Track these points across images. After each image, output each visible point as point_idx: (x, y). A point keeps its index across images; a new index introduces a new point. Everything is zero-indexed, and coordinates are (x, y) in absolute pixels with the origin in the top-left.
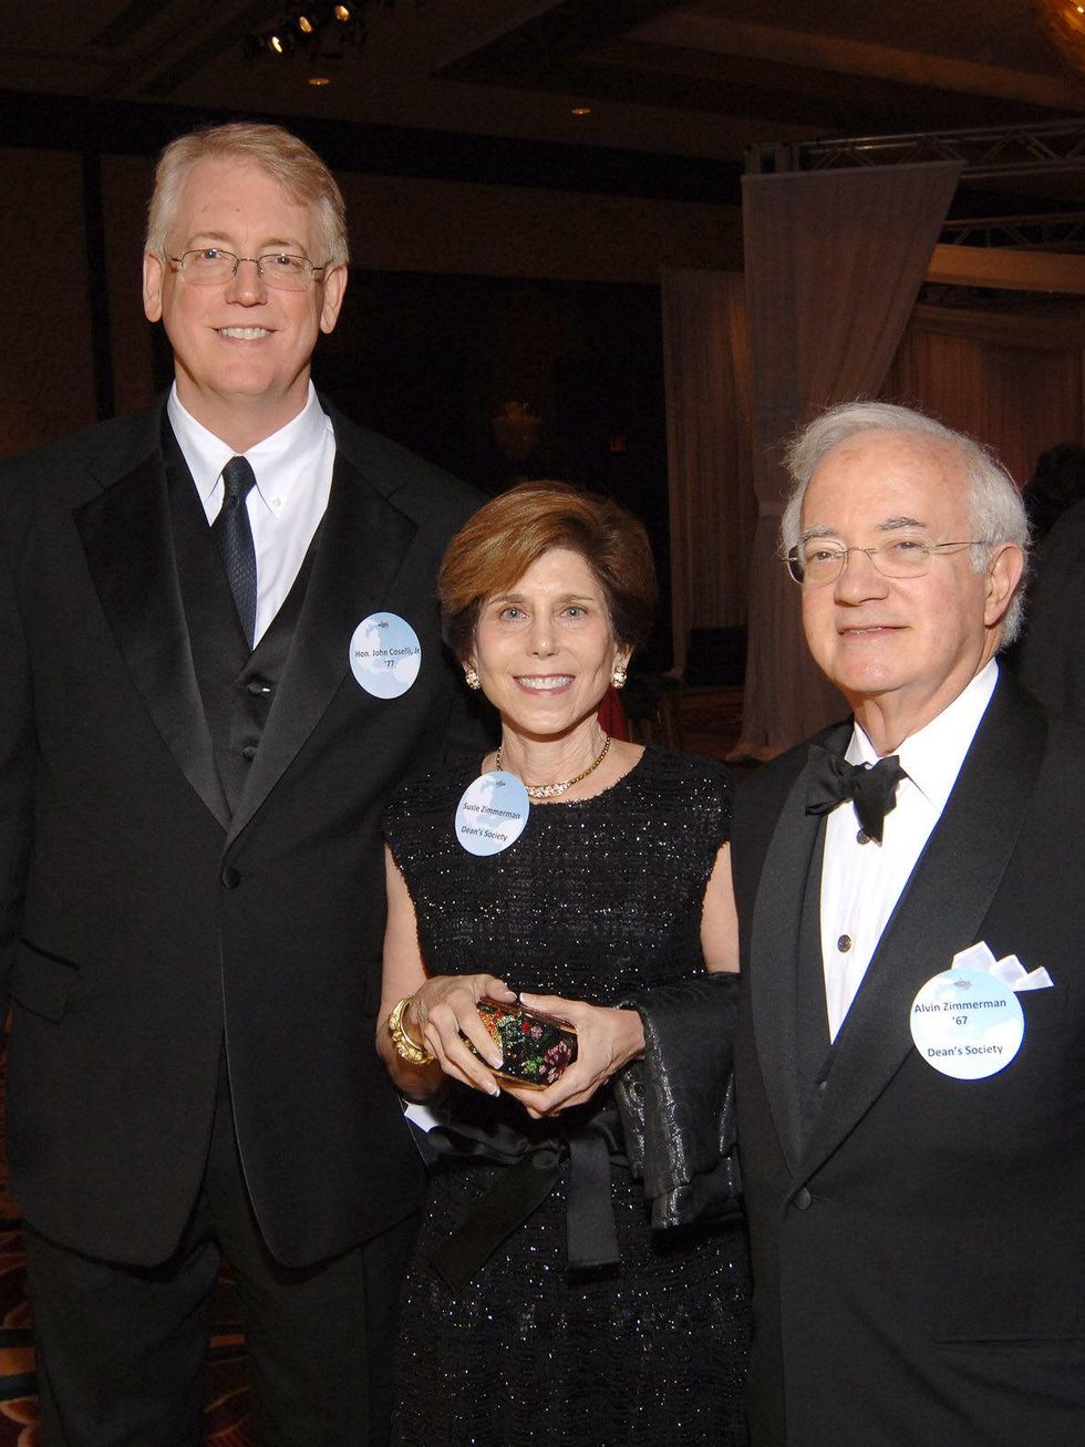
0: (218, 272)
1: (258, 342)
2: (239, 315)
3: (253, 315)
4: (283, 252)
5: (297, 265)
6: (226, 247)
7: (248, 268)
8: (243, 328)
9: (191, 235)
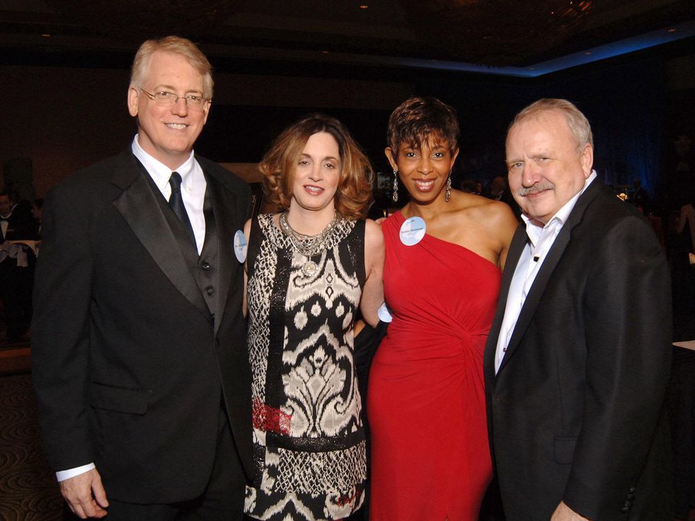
0: (168, 101)
1: (183, 130)
2: (176, 119)
3: (183, 120)
4: (195, 95)
5: (199, 100)
6: (171, 91)
7: (182, 101)
8: (178, 124)
9: (157, 85)
